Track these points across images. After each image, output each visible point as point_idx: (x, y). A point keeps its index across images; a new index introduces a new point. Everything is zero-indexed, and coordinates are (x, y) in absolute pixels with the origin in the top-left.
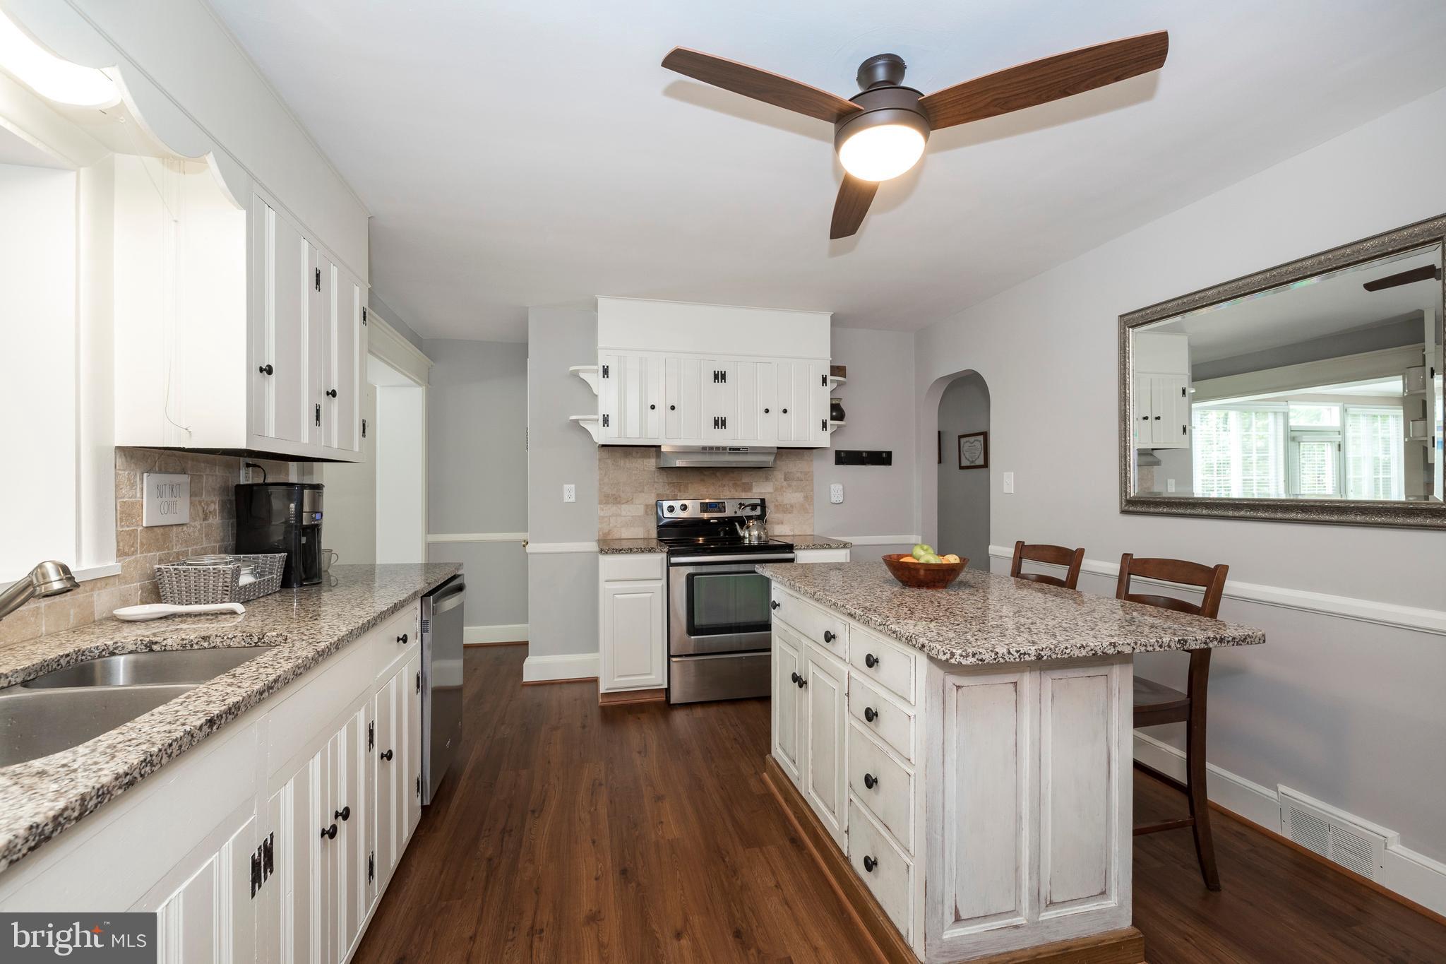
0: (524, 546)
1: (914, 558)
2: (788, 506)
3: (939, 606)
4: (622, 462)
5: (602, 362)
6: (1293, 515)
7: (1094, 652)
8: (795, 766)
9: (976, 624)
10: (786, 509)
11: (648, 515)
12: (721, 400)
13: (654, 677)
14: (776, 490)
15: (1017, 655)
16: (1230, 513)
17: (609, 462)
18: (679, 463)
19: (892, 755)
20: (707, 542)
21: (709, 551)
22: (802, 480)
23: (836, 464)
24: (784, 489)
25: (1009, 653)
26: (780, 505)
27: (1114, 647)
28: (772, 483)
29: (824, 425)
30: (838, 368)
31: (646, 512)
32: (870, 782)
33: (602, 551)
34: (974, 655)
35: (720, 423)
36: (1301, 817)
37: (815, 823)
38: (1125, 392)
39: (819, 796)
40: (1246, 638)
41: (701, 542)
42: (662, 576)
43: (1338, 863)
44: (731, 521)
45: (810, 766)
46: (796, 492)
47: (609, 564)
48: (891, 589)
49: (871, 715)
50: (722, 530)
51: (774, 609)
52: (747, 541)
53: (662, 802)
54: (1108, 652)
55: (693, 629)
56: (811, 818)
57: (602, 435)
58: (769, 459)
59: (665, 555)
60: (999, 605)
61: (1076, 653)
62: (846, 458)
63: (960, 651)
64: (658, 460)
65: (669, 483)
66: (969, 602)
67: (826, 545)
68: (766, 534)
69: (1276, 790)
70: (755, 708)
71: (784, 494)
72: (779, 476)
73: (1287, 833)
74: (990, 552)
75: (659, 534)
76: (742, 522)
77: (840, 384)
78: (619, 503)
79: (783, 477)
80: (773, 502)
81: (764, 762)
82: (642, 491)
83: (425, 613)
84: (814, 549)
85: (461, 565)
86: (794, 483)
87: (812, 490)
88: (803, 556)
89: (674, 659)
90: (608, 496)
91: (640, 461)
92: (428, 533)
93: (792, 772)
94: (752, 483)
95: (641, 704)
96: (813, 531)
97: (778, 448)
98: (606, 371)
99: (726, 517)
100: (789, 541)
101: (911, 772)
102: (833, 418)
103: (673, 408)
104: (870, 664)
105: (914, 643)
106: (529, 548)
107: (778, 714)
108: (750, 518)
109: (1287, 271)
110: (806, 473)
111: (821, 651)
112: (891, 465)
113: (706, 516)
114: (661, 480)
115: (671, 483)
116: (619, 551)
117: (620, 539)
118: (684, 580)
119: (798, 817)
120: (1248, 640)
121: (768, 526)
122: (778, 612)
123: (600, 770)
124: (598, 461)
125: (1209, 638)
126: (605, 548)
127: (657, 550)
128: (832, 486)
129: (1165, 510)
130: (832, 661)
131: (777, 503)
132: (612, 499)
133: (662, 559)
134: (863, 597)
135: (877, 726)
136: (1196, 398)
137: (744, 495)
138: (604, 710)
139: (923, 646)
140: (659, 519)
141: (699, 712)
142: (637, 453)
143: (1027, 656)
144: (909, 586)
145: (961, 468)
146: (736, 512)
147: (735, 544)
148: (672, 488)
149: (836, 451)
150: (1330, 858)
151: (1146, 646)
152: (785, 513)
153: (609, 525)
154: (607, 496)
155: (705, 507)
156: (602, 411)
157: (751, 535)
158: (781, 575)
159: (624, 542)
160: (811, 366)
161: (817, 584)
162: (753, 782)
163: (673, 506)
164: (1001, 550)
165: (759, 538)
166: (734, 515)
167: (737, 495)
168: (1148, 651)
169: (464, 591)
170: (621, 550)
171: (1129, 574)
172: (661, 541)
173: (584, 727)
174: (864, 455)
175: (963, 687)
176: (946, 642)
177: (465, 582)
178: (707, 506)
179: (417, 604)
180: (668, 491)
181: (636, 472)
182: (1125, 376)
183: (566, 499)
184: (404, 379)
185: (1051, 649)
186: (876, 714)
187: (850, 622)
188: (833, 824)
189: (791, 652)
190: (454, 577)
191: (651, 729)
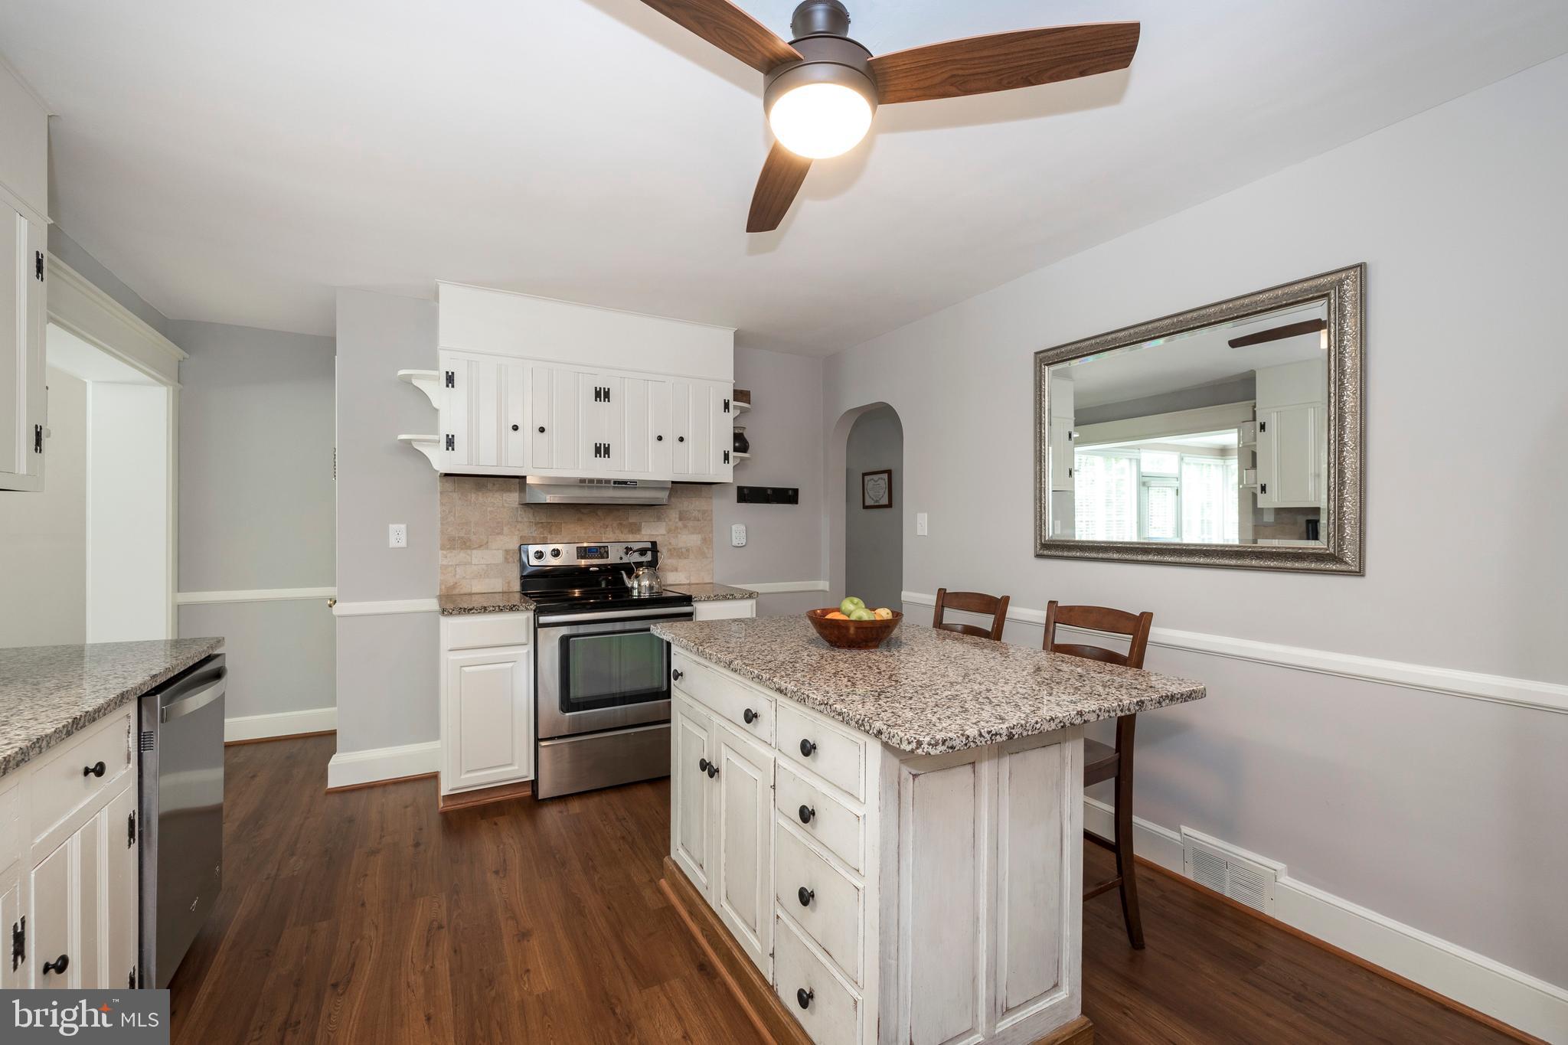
0: (330, 606)
1: (843, 613)
2: (683, 550)
3: (880, 673)
4: (473, 497)
5: (445, 366)
6: (1196, 560)
7: (1062, 724)
8: (704, 873)
9: (930, 697)
10: (680, 553)
11: (509, 563)
12: (604, 422)
13: (516, 768)
14: (669, 531)
15: (988, 737)
16: (1140, 558)
17: (455, 495)
18: (549, 498)
19: (834, 863)
20: (585, 596)
21: (589, 607)
22: (698, 520)
23: (738, 502)
24: (679, 530)
25: (981, 735)
26: (674, 549)
27: (1081, 715)
28: (664, 523)
29: (726, 457)
30: (742, 392)
31: (506, 560)
32: (806, 897)
33: (444, 612)
34: (944, 742)
35: (602, 450)
36: (1204, 858)
37: (729, 943)
38: (1041, 432)
39: (738, 913)
40: (1191, 694)
41: (576, 595)
42: (528, 640)
43: (1235, 899)
44: (616, 569)
45: (723, 874)
46: (693, 533)
47: (453, 628)
48: (816, 652)
49: (806, 815)
50: (603, 579)
51: (676, 679)
52: (635, 593)
53: (528, 941)
54: (1075, 723)
55: (568, 704)
56: (725, 937)
57: (443, 461)
58: (663, 495)
59: (531, 614)
60: (942, 667)
61: (1046, 727)
62: (748, 495)
63: (927, 739)
64: (522, 495)
65: (536, 524)
66: (909, 665)
67: (729, 596)
68: (660, 584)
69: (1179, 831)
70: (646, 794)
71: (679, 536)
72: (674, 515)
73: (1190, 874)
74: (902, 599)
75: (524, 586)
76: (630, 569)
77: (743, 411)
78: (470, 548)
79: (677, 516)
80: (665, 545)
81: (661, 865)
82: (500, 533)
83: (148, 721)
84: (716, 600)
85: (219, 642)
86: (690, 524)
87: (711, 532)
88: (705, 611)
89: (543, 744)
90: (454, 540)
91: (497, 495)
92: (178, 591)
93: (699, 879)
94: (641, 523)
95: (498, 803)
96: (712, 578)
97: (673, 482)
98: (450, 379)
99: (609, 565)
100: (685, 591)
101: (860, 885)
102: (736, 450)
103: (542, 430)
104: (806, 752)
105: (867, 728)
106: (337, 609)
107: (679, 806)
108: (639, 565)
109: (1192, 317)
110: (704, 512)
111: (740, 734)
112: (797, 503)
113: (583, 562)
114: (525, 519)
115: (539, 523)
116: (468, 611)
117: (470, 594)
118: (556, 644)
119: (706, 936)
120: (1193, 695)
121: (660, 574)
122: (680, 683)
123: (439, 906)
124: (439, 494)
125: (1162, 697)
126: (449, 606)
127: (521, 608)
128: (734, 527)
129: (1078, 554)
130: (754, 746)
131: (670, 547)
132: (456, 542)
133: (528, 618)
134: (791, 665)
135: (813, 827)
136: (1078, 442)
137: (631, 538)
138: (445, 815)
139: (880, 732)
140: (523, 566)
141: (575, 807)
142: (494, 484)
143: (998, 736)
144: (838, 647)
145: (865, 507)
146: (621, 558)
147: (621, 598)
148: (542, 530)
149: (738, 487)
150: (1227, 894)
151: (1109, 712)
152: (680, 558)
153: (455, 576)
154: (452, 540)
155: (583, 553)
156: (445, 429)
157: (640, 585)
158: (685, 638)
159: (474, 598)
160: (711, 389)
161: (731, 649)
162: (647, 893)
163: (541, 552)
164: (918, 598)
165: (651, 588)
166: (619, 561)
168: (1110, 717)
169: (223, 680)
170: (471, 610)
171: (1055, 622)
172: (526, 595)
173: (417, 845)
174: (769, 492)
175: (919, 775)
176: (907, 725)
177: (227, 666)
178: (585, 551)
179: (132, 708)
180: (535, 533)
181: (492, 509)
182: (1041, 416)
183: (393, 543)
184: (133, 374)
185: (1022, 726)
186: (813, 813)
187: (776, 697)
188: (754, 945)
189: (697, 731)
190: (209, 659)
191: (512, 837)
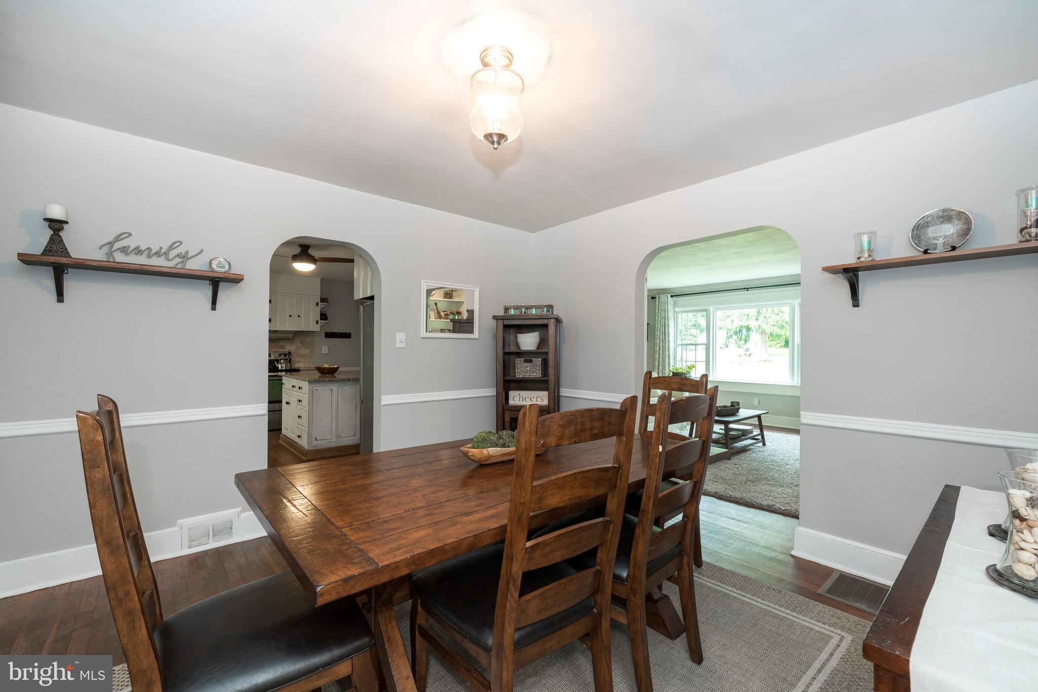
2: (303, 355)
10: (300, 356)
14: (296, 348)
22: (308, 344)
23: (325, 338)
28: (295, 345)
29: (317, 322)
30: (324, 299)
46: (306, 349)
58: (291, 336)
62: (329, 335)
71: (300, 350)
76: (278, 361)
77: (325, 306)
79: (297, 343)
86: (304, 345)
87: (314, 348)
94: (285, 345)
97: (295, 331)
102: (321, 319)
110: (310, 342)
112: (350, 338)
121: (292, 363)
128: (323, 347)
131: (297, 353)
137: (281, 350)
146: (276, 358)
149: (324, 332)
160: (311, 299)
167: (277, 350)
174: (338, 334)
